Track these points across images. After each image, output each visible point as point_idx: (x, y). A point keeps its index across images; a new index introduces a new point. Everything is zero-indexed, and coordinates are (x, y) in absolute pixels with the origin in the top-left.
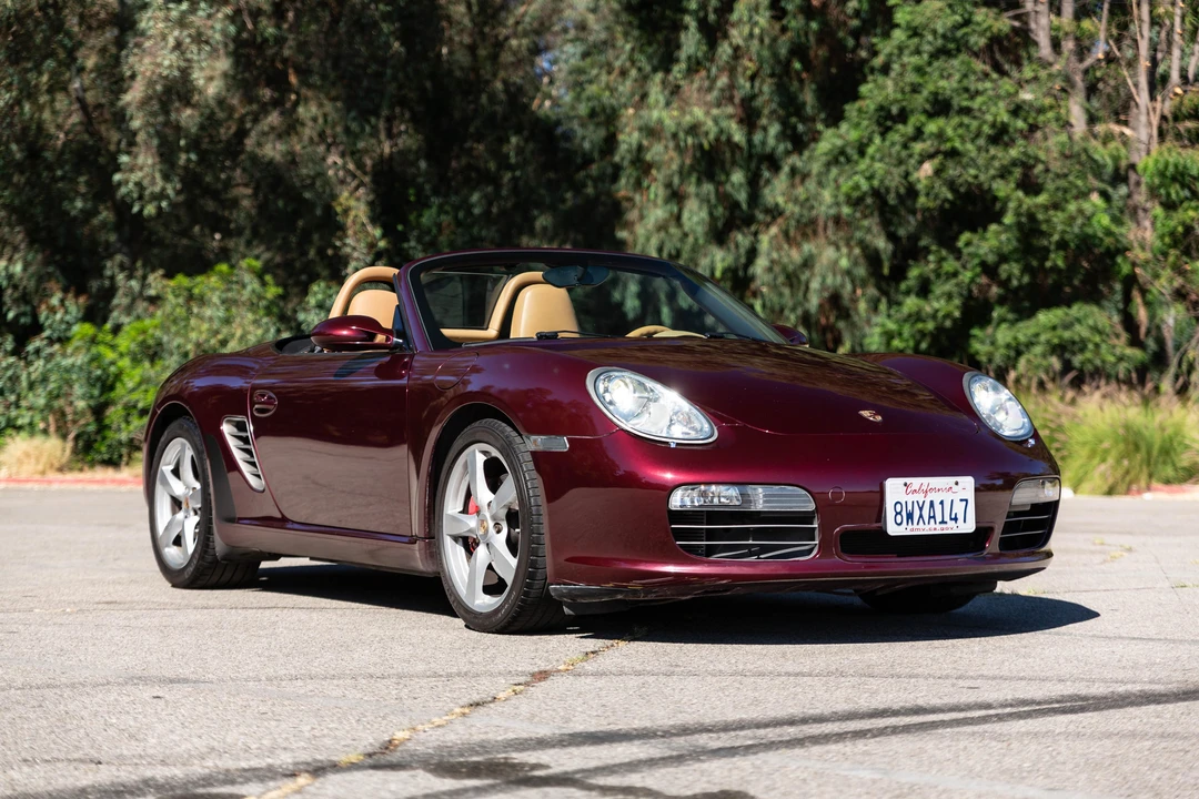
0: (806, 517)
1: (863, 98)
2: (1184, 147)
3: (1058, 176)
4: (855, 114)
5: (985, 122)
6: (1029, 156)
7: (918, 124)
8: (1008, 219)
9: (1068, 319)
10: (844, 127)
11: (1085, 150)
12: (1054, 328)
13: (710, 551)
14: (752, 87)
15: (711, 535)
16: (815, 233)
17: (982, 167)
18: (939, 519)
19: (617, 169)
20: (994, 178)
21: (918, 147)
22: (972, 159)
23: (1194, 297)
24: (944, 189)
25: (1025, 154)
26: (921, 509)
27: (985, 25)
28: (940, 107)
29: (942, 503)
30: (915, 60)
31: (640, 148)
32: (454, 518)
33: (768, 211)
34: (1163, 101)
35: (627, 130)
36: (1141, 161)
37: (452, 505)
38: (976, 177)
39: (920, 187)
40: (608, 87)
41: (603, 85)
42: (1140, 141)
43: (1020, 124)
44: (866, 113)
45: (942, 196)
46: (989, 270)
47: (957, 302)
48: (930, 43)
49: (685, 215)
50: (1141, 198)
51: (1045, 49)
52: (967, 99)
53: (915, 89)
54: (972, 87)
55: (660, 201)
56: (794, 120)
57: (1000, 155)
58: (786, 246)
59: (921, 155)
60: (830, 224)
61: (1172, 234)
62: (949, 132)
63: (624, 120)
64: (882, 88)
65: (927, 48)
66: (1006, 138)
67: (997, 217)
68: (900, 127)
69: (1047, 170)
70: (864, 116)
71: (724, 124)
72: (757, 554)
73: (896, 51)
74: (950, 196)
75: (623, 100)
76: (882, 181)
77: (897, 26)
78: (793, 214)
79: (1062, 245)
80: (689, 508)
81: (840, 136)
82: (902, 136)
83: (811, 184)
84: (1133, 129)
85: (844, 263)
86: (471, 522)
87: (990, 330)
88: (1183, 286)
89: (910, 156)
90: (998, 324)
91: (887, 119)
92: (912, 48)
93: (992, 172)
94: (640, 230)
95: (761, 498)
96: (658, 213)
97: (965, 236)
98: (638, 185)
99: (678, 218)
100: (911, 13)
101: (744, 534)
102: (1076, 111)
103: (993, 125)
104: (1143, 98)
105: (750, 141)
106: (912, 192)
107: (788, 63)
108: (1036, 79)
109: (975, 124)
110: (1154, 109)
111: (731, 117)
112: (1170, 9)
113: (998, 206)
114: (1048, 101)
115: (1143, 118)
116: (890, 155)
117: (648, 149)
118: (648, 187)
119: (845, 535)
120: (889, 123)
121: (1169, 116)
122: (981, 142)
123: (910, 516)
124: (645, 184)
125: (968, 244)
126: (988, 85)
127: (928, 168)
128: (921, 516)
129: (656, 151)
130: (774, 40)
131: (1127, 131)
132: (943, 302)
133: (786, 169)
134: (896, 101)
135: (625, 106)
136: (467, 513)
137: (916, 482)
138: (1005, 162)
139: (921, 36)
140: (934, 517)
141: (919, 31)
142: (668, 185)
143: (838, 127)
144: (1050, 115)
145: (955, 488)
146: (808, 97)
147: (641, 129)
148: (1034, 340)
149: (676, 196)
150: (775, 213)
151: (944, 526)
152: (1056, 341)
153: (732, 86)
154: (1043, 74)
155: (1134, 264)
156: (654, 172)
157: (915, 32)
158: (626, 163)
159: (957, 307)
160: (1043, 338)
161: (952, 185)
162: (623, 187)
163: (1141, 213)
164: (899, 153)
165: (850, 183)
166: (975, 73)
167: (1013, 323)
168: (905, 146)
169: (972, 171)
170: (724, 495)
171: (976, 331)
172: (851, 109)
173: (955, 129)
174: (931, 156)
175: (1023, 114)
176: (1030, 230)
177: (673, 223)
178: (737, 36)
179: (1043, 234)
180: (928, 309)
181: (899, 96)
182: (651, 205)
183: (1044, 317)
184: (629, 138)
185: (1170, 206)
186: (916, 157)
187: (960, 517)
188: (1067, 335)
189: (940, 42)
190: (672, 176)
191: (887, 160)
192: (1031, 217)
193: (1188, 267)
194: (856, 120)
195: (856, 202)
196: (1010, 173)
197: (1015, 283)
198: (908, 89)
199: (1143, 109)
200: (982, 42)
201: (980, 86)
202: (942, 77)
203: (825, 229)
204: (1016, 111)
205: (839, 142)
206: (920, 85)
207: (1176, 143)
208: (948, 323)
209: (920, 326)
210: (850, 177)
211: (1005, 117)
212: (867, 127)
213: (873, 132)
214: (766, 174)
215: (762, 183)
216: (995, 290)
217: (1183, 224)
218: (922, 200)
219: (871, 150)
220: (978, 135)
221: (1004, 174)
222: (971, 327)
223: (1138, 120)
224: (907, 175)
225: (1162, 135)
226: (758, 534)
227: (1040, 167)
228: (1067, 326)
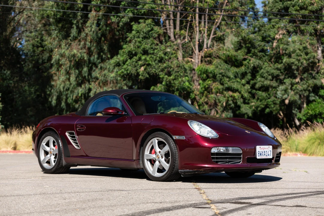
0: (240, 154)
1: (125, 49)
2: (207, 64)
3: (176, 72)
4: (122, 53)
5: (157, 57)
7: (140, 56)
10: (119, 56)
11: (183, 65)
13: (217, 162)
14: (91, 44)
15: (217, 158)
16: (107, 85)
17: (156, 68)
18: (266, 155)
19: (52, 65)
20: (160, 72)
21: (140, 63)
22: (154, 66)
23: (210, 104)
24: (147, 74)
25: (168, 65)
27: (157, 31)
29: (266, 152)
30: (139, 39)
31: (59, 60)
32: (147, 155)
33: (94, 78)
34: (202, 52)
36: (196, 68)
37: (147, 152)
38: (155, 71)
39: (140, 73)
40: (50, 43)
42: (196, 63)
44: (125, 53)
45: (146, 76)
49: (71, 79)
50: (196, 77)
51: (173, 38)
52: (152, 51)
54: (154, 47)
55: (64, 74)
56: (102, 54)
57: (161, 65)
58: (100, 88)
59: (141, 65)
60: (112, 82)
61: (205, 87)
62: (148, 59)
63: (55, 52)
64: (130, 46)
65: (141, 36)
66: (163, 61)
68: (135, 57)
69: (173, 70)
72: (228, 163)
73: (133, 37)
74: (148, 76)
75: (54, 46)
76: (130, 71)
77: (133, 30)
78: (101, 79)
79: (178, 89)
80: (215, 152)
81: (118, 59)
82: (136, 59)
83: (106, 71)
86: (153, 156)
89: (138, 65)
92: (137, 36)
93: (159, 70)
95: (231, 150)
96: (63, 78)
98: (58, 70)
99: (69, 79)
100: (137, 27)
101: (226, 158)
103: (160, 58)
104: (196, 51)
105: (89, 59)
106: (138, 75)
107: (101, 38)
109: (155, 57)
110: (200, 54)
112: (204, 28)
115: (197, 57)
116: (132, 64)
117: (61, 60)
118: (61, 71)
119: (248, 158)
120: (131, 56)
121: (203, 56)
122: (157, 62)
123: (261, 154)
124: (60, 69)
127: (142, 68)
128: (263, 154)
129: (63, 61)
130: (97, 32)
131: (193, 60)
133: (99, 67)
134: (133, 50)
135: (55, 48)
136: (151, 154)
137: (262, 147)
139: (140, 33)
141: (139, 31)
142: (66, 70)
144: (174, 55)
145: (269, 148)
146: (105, 48)
147: (59, 55)
149: (68, 73)
151: (267, 157)
153: (85, 44)
154: (172, 44)
155: (195, 95)
156: (62, 66)
158: (55, 64)
162: (54, 70)
164: (135, 64)
165: (121, 71)
166: (154, 44)
168: (136, 62)
170: (222, 149)
173: (150, 58)
174: (143, 65)
175: (167, 55)
176: (169, 86)
177: (67, 80)
178: (87, 31)
179: (173, 87)
181: (135, 49)
184: (56, 57)
185: (203, 80)
187: (270, 155)
189: (144, 35)
190: (67, 68)
191: (132, 66)
192: (170, 82)
193: (209, 96)
195: (122, 76)
196: (164, 70)
198: (137, 47)
199: (197, 54)
200: (157, 35)
201: (156, 47)
202: (146, 44)
203: (110, 83)
204: (165, 54)
206: (140, 46)
207: (205, 63)
211: (163, 55)
212: (125, 56)
213: (127, 58)
214: (94, 68)
215: (93, 70)
217: (208, 85)
218: (141, 77)
219: (127, 63)
220: (156, 60)
223: (195, 57)
224: (137, 70)
225: (201, 61)
226: (229, 158)
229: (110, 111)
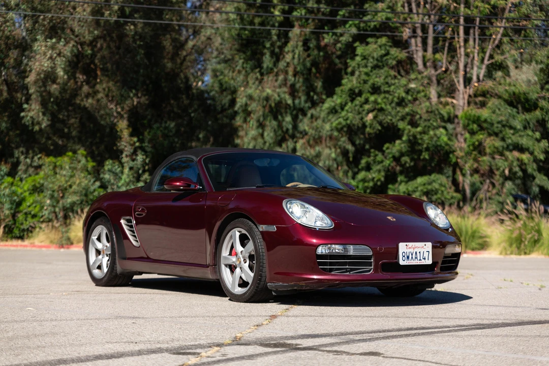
0: (369, 257)
1: (344, 85)
2: (478, 108)
3: (425, 120)
4: (340, 92)
5: (395, 97)
6: (414, 112)
7: (366, 97)
8: (405, 138)
9: (430, 181)
10: (335, 97)
11: (438, 110)
12: (424, 185)
13: (331, 270)
14: (295, 79)
15: (331, 264)
16: (321, 142)
17: (393, 115)
18: (419, 259)
19: (236, 113)
20: (399, 120)
21: (367, 107)
22: (389, 112)
23: (482, 172)
24: (377, 125)
25: (412, 110)
26: (412, 255)
27: (395, 56)
28: (376, 90)
29: (420, 252)
30: (365, 70)
31: (246, 105)
32: (225, 258)
33: (301, 133)
34: (470, 89)
35: (241, 97)
36: (460, 113)
37: (225, 252)
38: (391, 120)
39: (367, 124)
40: (233, 78)
41: (230, 77)
42: (460, 106)
43: (410, 98)
44: (344, 92)
45: (376, 128)
46: (397, 159)
47: (383, 174)
48: (371, 62)
49: (266, 134)
50: (459, 129)
51: (421, 66)
52: (387, 87)
53: (365, 82)
54: (390, 82)
55: (254, 127)
56: (312, 94)
57: (401, 111)
58: (309, 148)
59: (368, 110)
60: (328, 139)
61: (473, 144)
62: (379, 100)
63: (239, 93)
64: (352, 81)
65: (370, 65)
66: (404, 104)
67: (400, 138)
68: (359, 98)
69: (421, 118)
70: (343, 93)
71: (283, 96)
72: (349, 272)
73: (357, 66)
74: (380, 128)
75: (239, 84)
76: (351, 121)
77: (357, 55)
78: (312, 134)
79: (427, 149)
80: (324, 253)
81: (333, 102)
82: (360, 102)
83: (320, 122)
84: (457, 100)
85: (333, 155)
86: (233, 259)
87: (397, 185)
88: (478, 167)
89: (364, 110)
90: (400, 184)
91: (353, 95)
92: (363, 64)
93: (398, 118)
94: (246, 140)
95: (352, 250)
96: (253, 133)
97: (387, 145)
98: (245, 121)
99: (262, 135)
100: (364, 50)
101: (345, 264)
102: (433, 92)
103: (398, 98)
104: (461, 87)
105: (294, 103)
106: (364, 126)
107: (310, 70)
108: (416, 79)
109: (391, 97)
110: (466, 92)
111: (285, 92)
112: (473, 50)
113: (401, 132)
114: (421, 88)
115: (461, 96)
116: (355, 110)
117: (250, 105)
118: (249, 122)
119: (383, 264)
120: (354, 96)
121: (473, 96)
122: (393, 105)
123: (408, 257)
124: (248, 119)
125: (388, 148)
126: (396, 81)
127: (371, 116)
128: (412, 257)
129: (253, 106)
130: (305, 59)
131: (454, 101)
132: (377, 174)
133: (309, 115)
134: (357, 87)
135: (240, 86)
136: (231, 255)
137: (410, 244)
138: (404, 114)
139: (368, 59)
140: (417, 258)
141: (367, 57)
142: (258, 121)
143: (332, 97)
144: (423, 94)
145: (425, 247)
146: (319, 84)
147: (246, 97)
148: (415, 189)
149: (261, 125)
150: (305, 133)
151: (420, 261)
152: (425, 190)
153: (286, 80)
154: (419, 77)
155: (457, 158)
156: (252, 115)
157: (364, 58)
158: (240, 111)
159: (383, 176)
160: (420, 189)
161: (380, 123)
162: (238, 121)
163: (459, 136)
164: (359, 109)
165: (337, 122)
166: (390, 76)
167: (407, 182)
168: (361, 106)
169: (390, 118)
170: (337, 248)
171: (390, 186)
172: (338, 90)
173: (382, 99)
174: (372, 111)
175: (410, 93)
176: (413, 143)
177: (260, 137)
178: (288, 57)
179: (419, 144)
180: (370, 177)
181: (359, 85)
182: (250, 129)
183: (420, 180)
184: (241, 101)
185: (472, 133)
186: (366, 111)
187: (427, 258)
188: (429, 187)
189: (375, 62)
190: (260, 116)
191: (354, 112)
192: (415, 137)
193: (480, 159)
194: (340, 95)
195: (340, 130)
196: (406, 118)
197: (408, 165)
198: (362, 82)
199: (461, 92)
200: (394, 63)
201: (393, 82)
202: (376, 77)
203: (326, 140)
204: (407, 92)
205: (333, 104)
206: (367, 81)
207: (475, 107)
208: (379, 183)
209: (366, 184)
210: (337, 119)
211: (404, 95)
212: (345, 97)
213: (347, 100)
214: (300, 117)
215: (299, 121)
216: (398, 168)
217: (478, 141)
218: (368, 130)
219: (346, 108)
220: (392, 102)
221: (403, 119)
222: (389, 184)
223: (459, 96)
224: (362, 119)
225: (469, 103)
226: (350, 264)
227: (418, 116)
228: (430, 184)
229: (178, 184)
